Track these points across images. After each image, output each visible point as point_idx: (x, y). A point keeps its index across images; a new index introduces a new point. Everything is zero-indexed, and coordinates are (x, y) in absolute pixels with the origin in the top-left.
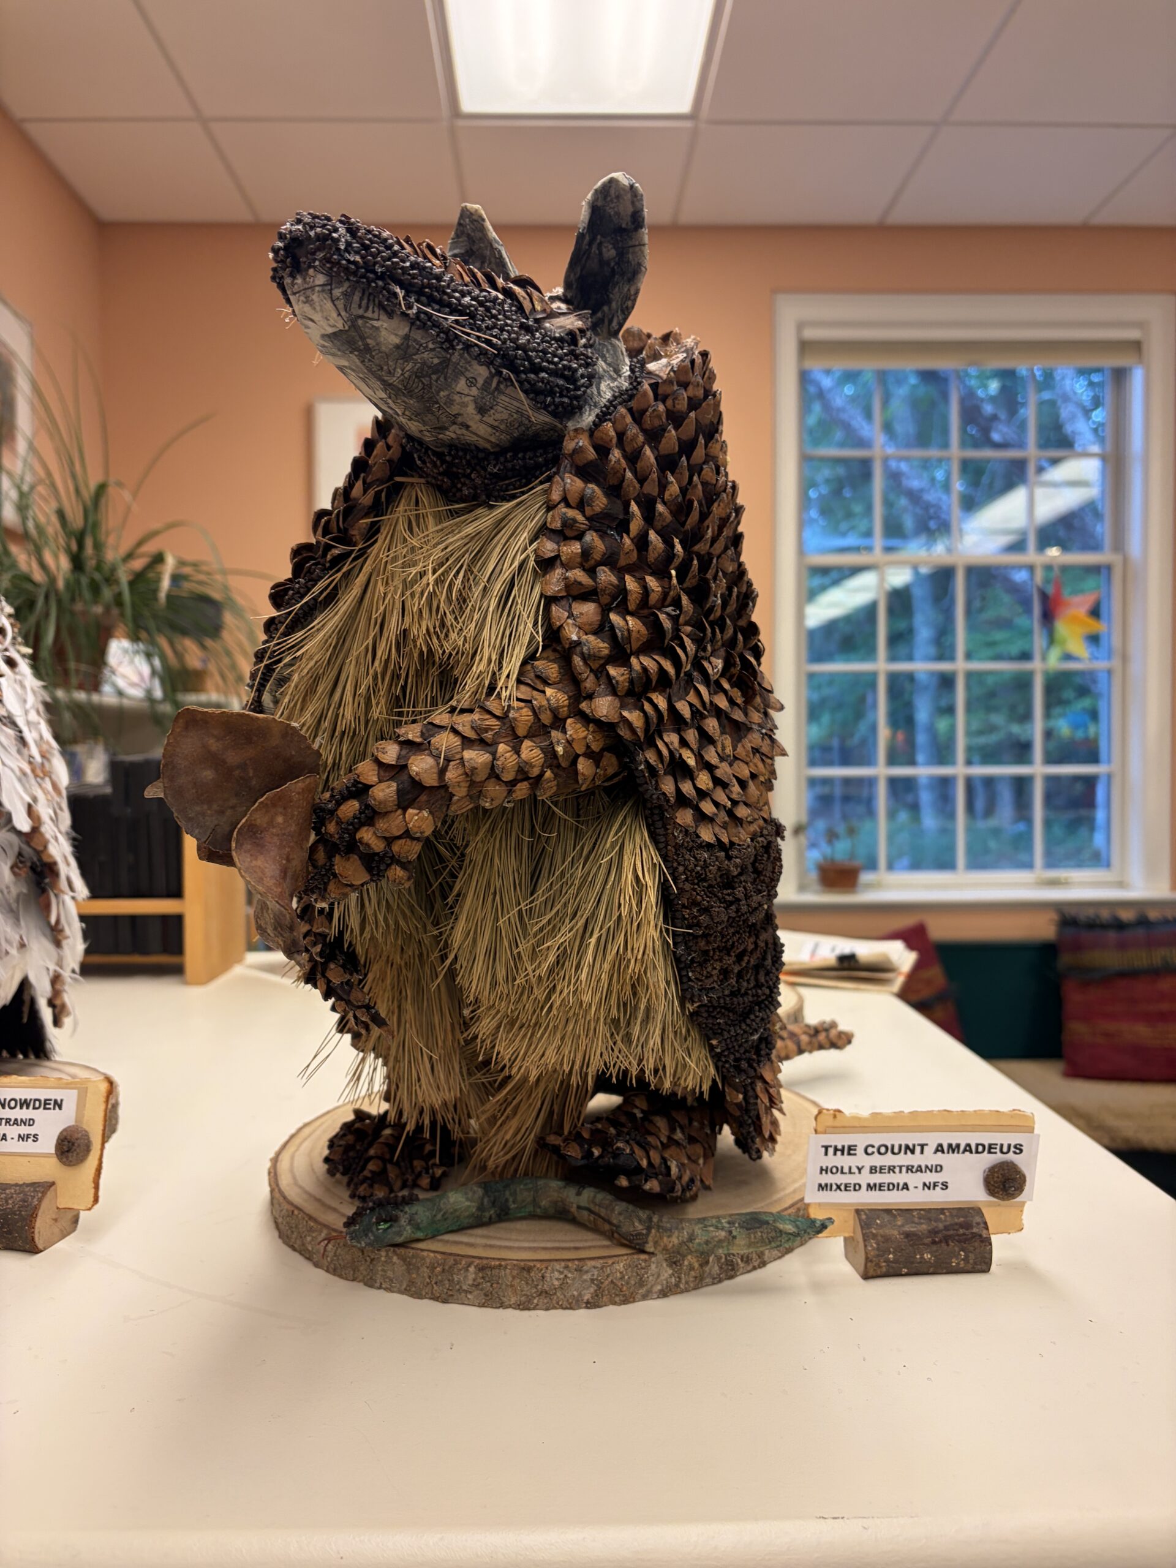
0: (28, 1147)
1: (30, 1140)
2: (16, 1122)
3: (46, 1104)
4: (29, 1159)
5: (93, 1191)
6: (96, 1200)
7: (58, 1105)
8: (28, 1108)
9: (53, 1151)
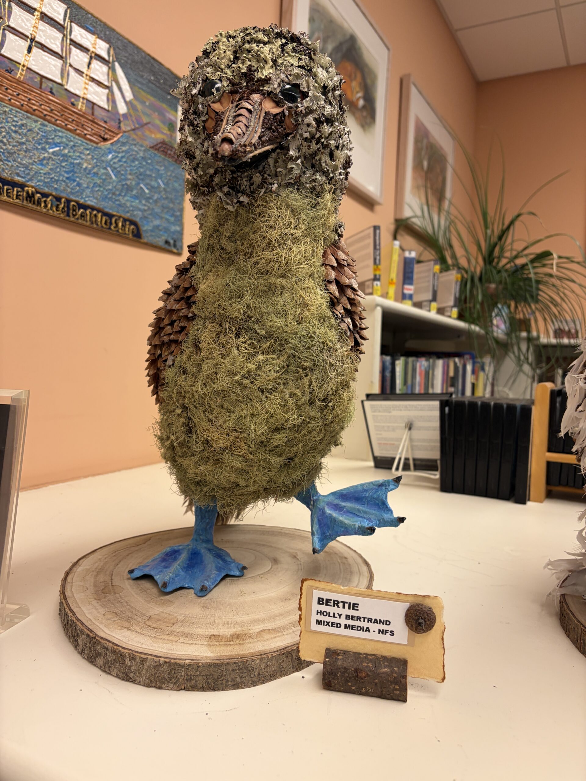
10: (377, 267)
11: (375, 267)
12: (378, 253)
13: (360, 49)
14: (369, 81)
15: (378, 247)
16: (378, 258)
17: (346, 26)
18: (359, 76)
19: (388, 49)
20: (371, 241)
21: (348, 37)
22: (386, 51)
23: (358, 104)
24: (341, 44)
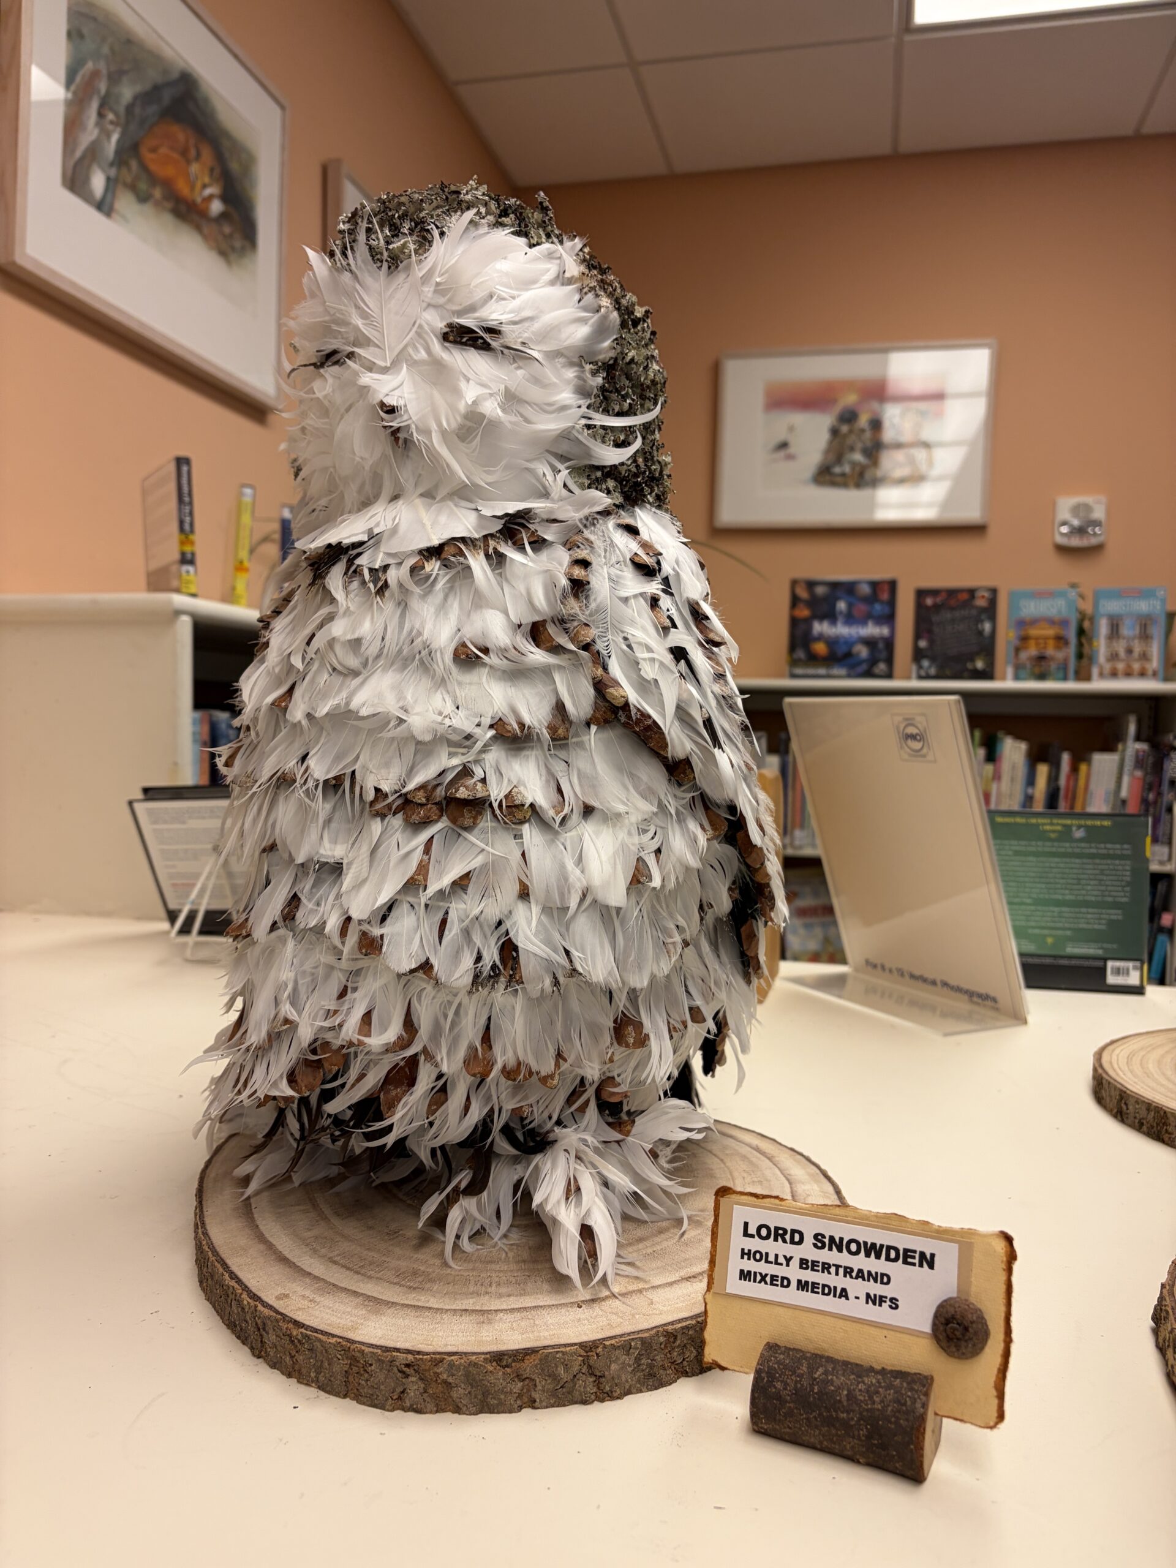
0: (882, 1314)
1: (886, 1305)
2: (860, 1274)
3: (907, 1256)
4: (885, 1332)
5: (995, 1402)
6: (1001, 1417)
7: (927, 1260)
8: (878, 1257)
9: (927, 1328)
10: (187, 537)
11: (183, 537)
12: (187, 509)
13: (206, 100)
14: (234, 166)
15: (187, 499)
16: (188, 519)
17: (168, 53)
18: (207, 154)
19: (283, 108)
20: (172, 486)
21: (175, 75)
22: (277, 111)
23: (208, 208)
24: (156, 89)
